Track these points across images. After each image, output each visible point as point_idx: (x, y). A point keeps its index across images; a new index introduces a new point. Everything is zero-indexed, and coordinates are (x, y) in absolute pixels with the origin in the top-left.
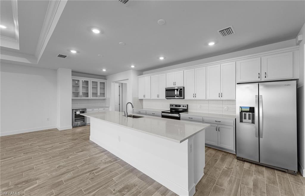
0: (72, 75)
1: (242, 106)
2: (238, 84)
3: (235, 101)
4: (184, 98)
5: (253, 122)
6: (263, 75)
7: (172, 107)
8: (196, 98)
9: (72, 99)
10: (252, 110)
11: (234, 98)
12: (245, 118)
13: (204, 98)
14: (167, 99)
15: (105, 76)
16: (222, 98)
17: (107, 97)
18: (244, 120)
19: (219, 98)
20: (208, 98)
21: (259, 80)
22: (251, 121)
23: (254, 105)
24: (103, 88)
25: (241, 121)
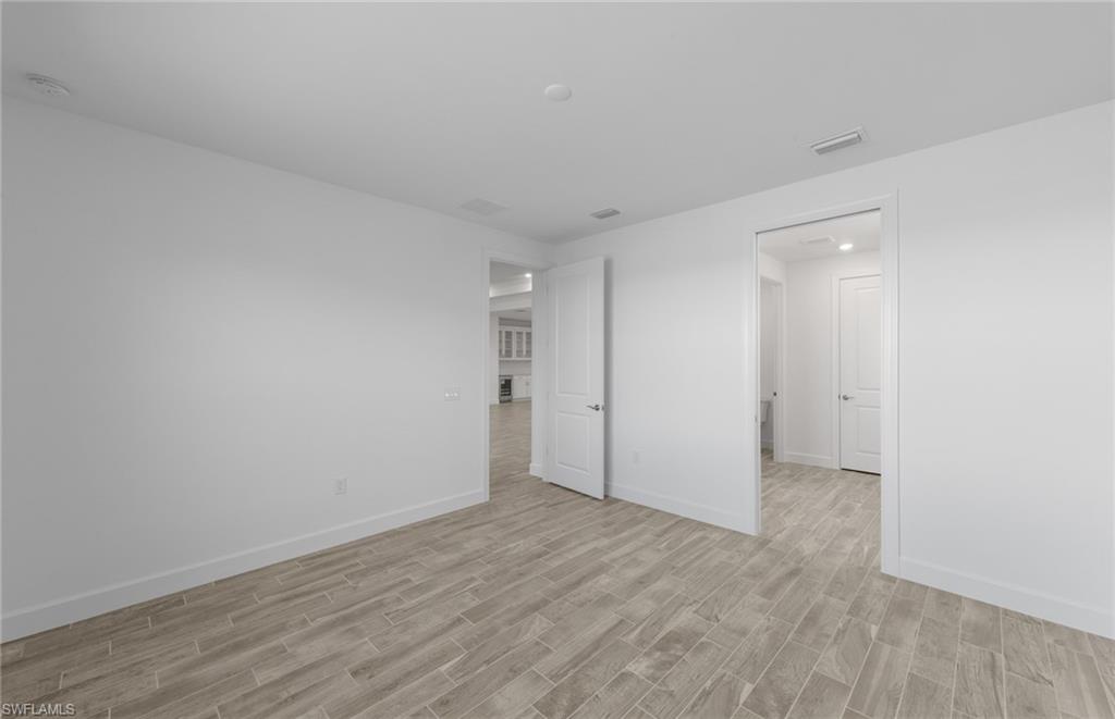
9: (500, 361)
24: (529, 343)
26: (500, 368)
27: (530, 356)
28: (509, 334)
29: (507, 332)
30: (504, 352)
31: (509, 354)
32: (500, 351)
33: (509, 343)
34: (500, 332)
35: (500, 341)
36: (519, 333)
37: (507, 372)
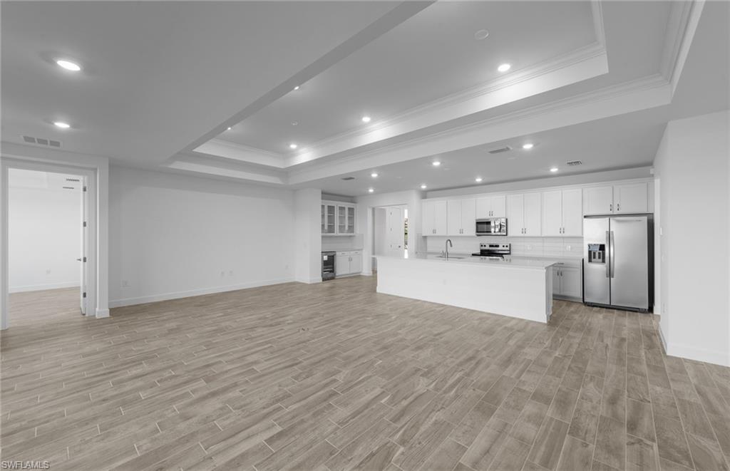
0: (322, 199)
1: (591, 243)
2: (585, 217)
3: (583, 237)
4: (507, 235)
5: (604, 261)
6: (615, 207)
7: (483, 248)
8: (526, 235)
9: (323, 237)
10: (602, 247)
11: (580, 235)
12: (594, 258)
13: (539, 235)
14: (478, 235)
15: (352, 197)
16: (564, 235)
17: (358, 232)
18: (593, 260)
19: (560, 235)
20: (545, 234)
21: (611, 213)
22: (601, 260)
23: (604, 242)
24: (351, 218)
25: (590, 261)
26: (322, 243)
27: (353, 232)
28: (331, 209)
29: (329, 207)
30: (326, 228)
31: (331, 229)
32: (323, 226)
33: (331, 219)
34: (323, 206)
35: (323, 216)
36: (342, 209)
37: (329, 248)
